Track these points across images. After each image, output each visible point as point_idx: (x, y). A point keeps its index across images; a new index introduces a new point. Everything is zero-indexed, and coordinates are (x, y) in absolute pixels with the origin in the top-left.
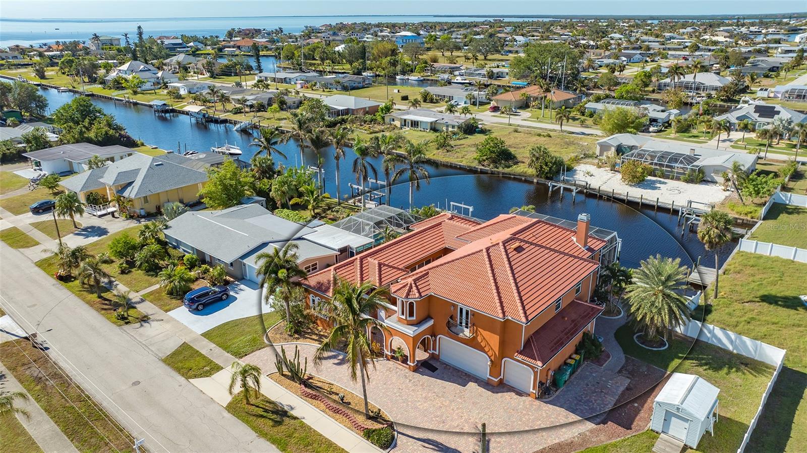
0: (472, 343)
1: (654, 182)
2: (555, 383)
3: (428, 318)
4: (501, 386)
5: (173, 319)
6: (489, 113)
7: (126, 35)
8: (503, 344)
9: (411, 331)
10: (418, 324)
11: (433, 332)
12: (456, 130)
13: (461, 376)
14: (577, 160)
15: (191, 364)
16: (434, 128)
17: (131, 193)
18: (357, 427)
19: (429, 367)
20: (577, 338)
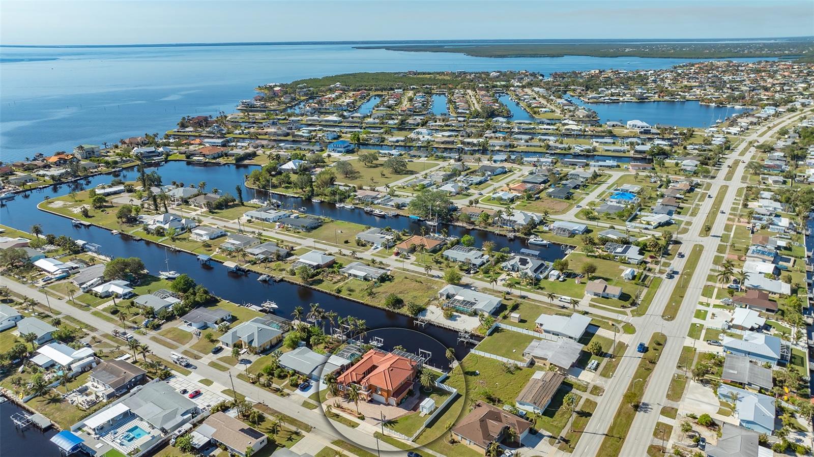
0: (381, 395)
1: (457, 316)
2: (401, 403)
3: (370, 389)
4: (389, 405)
5: (297, 394)
6: (394, 257)
7: (105, 144)
8: (388, 395)
9: (366, 393)
10: (368, 391)
11: (372, 393)
12: (376, 280)
13: (379, 403)
14: (428, 303)
15: (310, 406)
16: (366, 279)
17: (255, 344)
18: (356, 417)
19: (371, 401)
20: (407, 390)
